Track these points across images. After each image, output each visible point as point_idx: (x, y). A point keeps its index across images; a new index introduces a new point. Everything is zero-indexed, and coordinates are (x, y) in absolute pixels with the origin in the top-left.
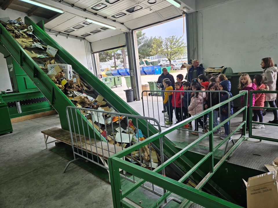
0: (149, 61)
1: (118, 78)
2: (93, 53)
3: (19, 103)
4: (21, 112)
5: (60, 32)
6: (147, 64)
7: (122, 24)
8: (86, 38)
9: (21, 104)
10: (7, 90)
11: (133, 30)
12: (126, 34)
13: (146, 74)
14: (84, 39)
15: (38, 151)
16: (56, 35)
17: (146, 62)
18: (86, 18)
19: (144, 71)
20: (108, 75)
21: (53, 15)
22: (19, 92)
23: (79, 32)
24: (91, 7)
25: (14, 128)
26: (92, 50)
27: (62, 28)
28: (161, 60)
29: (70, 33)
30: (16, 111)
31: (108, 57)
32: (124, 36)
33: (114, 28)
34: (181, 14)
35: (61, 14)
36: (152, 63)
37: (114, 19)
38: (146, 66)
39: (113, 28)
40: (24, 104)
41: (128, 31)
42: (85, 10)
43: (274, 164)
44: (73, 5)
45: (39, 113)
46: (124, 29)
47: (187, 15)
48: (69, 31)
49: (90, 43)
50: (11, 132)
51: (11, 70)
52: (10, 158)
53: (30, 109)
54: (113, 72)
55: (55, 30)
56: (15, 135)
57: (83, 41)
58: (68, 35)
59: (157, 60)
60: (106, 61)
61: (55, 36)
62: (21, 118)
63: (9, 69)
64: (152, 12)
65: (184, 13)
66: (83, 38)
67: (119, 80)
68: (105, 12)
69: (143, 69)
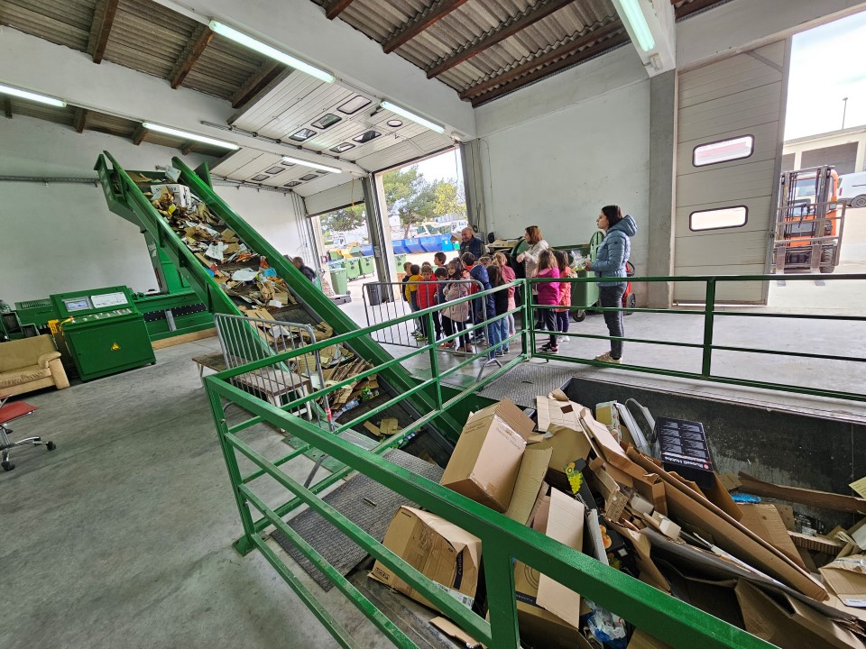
0: (434, 225)
1: (367, 260)
2: (309, 216)
3: (169, 314)
4: (174, 329)
5: (243, 182)
6: (430, 231)
7: (353, 162)
8: (295, 189)
9: (174, 315)
10: (150, 290)
11: (373, 174)
12: (364, 181)
13: (426, 251)
14: (291, 190)
15: (188, 392)
16: (238, 187)
17: (429, 227)
18: (283, 156)
19: (422, 246)
20: (354, 254)
21: (222, 154)
22: (168, 293)
23: (280, 180)
24: (290, 135)
25: (157, 357)
26: (306, 212)
27: (247, 173)
28: (458, 224)
29: (264, 182)
30: (167, 327)
31: (356, 221)
32: (360, 185)
33: (338, 171)
34: (452, 143)
35: (235, 151)
36: (441, 230)
37: (337, 154)
38: (429, 235)
39: (335, 170)
40: (180, 315)
41: (365, 174)
42: (279, 141)
43: (551, 396)
44: (255, 134)
45: (208, 330)
46: (357, 172)
47: (463, 145)
48: (261, 178)
49: (303, 198)
50: (153, 364)
51: (154, 254)
52: (140, 403)
53: (190, 322)
54: (363, 250)
55: (233, 177)
56: (159, 367)
57: (288, 195)
58: (260, 185)
59: (449, 224)
60: (351, 229)
61: (236, 189)
62: (174, 338)
63: (151, 253)
64: (399, 140)
65: (456, 142)
66: (288, 189)
67: (367, 264)
68: (317, 143)
69: (420, 242)
